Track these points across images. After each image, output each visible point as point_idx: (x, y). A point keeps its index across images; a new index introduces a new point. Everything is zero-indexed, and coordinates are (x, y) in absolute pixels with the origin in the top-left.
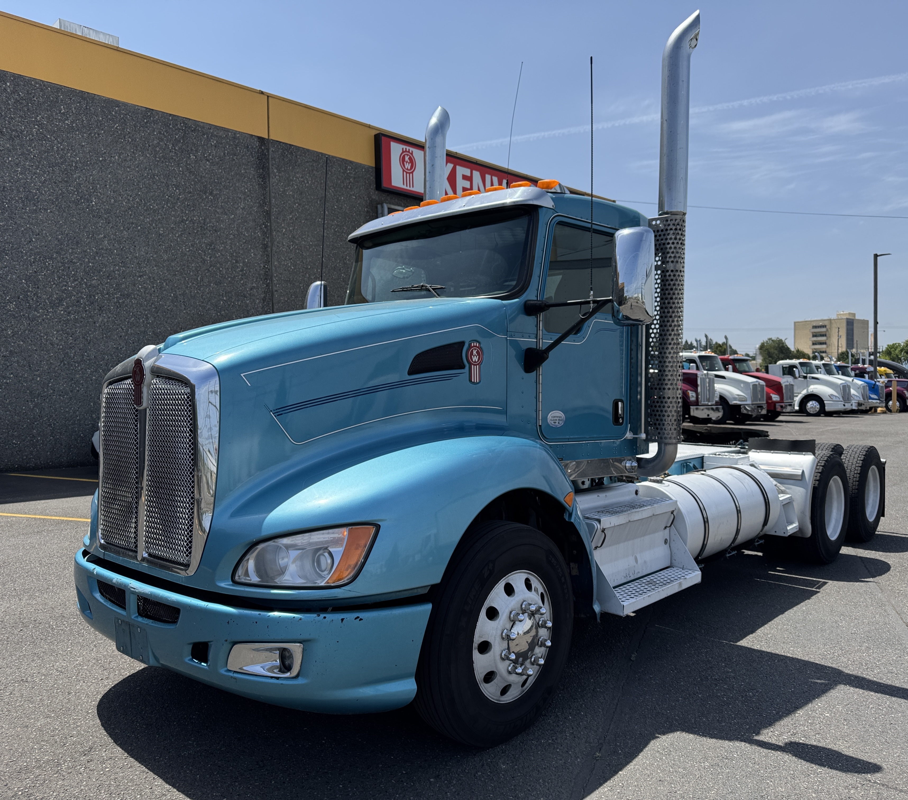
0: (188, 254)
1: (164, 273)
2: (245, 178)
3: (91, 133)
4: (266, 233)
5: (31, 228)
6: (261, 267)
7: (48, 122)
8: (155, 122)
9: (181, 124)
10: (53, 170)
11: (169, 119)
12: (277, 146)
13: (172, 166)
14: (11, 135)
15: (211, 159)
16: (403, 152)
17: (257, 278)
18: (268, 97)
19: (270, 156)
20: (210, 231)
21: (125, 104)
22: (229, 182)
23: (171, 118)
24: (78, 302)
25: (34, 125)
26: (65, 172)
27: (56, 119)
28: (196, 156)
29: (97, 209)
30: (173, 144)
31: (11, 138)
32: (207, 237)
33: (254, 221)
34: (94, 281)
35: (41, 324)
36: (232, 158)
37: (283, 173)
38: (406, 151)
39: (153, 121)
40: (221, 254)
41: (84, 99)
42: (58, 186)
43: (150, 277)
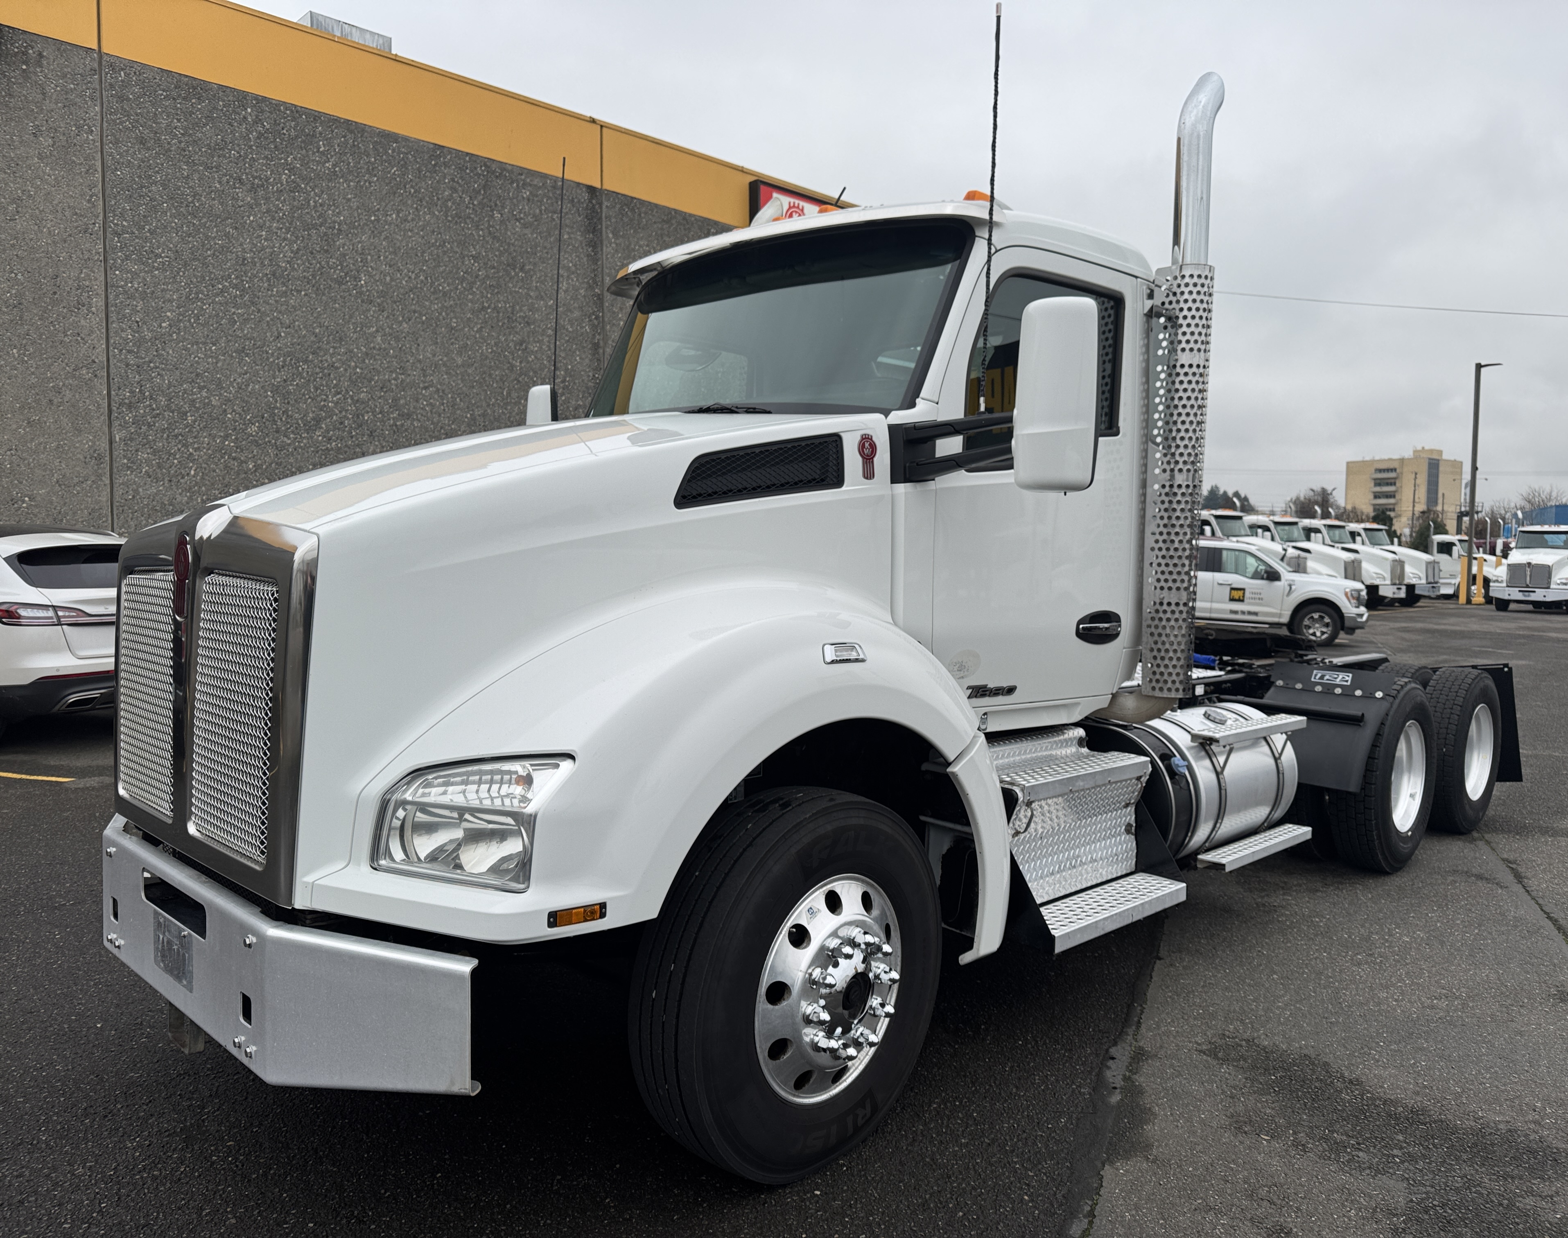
0: (490, 356)
1: (457, 384)
2: (569, 245)
3: (359, 181)
4: (596, 327)
5: (279, 318)
6: (589, 376)
7: (302, 165)
8: (445, 165)
9: (481, 167)
10: (309, 235)
11: (464, 159)
12: (614, 199)
13: (468, 229)
14: (253, 184)
15: (521, 218)
16: (790, 208)
17: (584, 392)
18: (602, 126)
19: (604, 215)
20: (520, 324)
21: (406, 139)
22: (547, 253)
23: (467, 158)
24: (341, 423)
25: (284, 169)
26: (325, 238)
27: (313, 160)
28: (502, 215)
29: (368, 290)
30: (471, 197)
31: (253, 189)
32: (517, 333)
33: (581, 308)
34: (363, 395)
35: (293, 455)
36: (552, 217)
37: (621, 240)
38: (794, 206)
39: (444, 163)
40: (536, 357)
41: (351, 132)
42: (314, 258)
43: (438, 390)
